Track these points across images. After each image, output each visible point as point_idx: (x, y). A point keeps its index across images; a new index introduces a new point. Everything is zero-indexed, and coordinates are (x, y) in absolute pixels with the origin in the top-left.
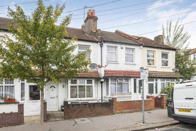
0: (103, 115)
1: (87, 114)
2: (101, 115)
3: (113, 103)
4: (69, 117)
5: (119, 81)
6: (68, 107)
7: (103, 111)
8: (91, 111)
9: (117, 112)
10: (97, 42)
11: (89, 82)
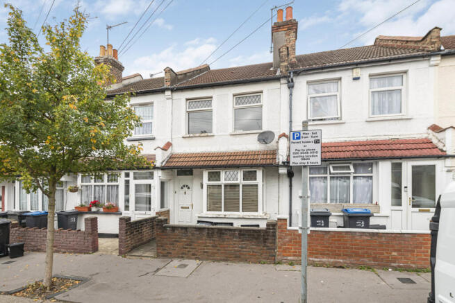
0: (246, 260)
1: (205, 252)
2: (241, 261)
3: (275, 232)
4: (165, 252)
5: (332, 171)
6: (163, 232)
7: (245, 250)
8: (213, 246)
9: (289, 258)
10: (278, 79)
11: (250, 175)
